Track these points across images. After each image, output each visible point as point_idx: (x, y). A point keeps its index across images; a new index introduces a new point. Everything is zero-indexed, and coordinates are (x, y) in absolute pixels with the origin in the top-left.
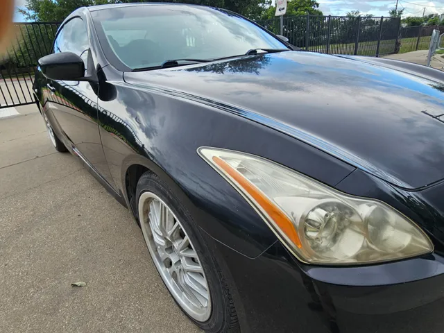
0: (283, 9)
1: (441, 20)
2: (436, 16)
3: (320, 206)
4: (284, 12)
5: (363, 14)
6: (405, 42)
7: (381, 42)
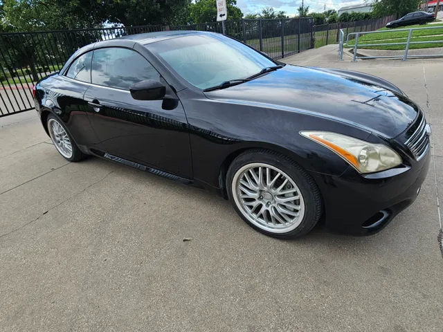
0: (224, 15)
1: (339, 16)
2: (334, 12)
3: (364, 149)
4: (225, 18)
5: (277, 11)
6: (319, 36)
7: (301, 35)
